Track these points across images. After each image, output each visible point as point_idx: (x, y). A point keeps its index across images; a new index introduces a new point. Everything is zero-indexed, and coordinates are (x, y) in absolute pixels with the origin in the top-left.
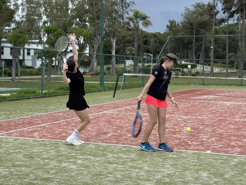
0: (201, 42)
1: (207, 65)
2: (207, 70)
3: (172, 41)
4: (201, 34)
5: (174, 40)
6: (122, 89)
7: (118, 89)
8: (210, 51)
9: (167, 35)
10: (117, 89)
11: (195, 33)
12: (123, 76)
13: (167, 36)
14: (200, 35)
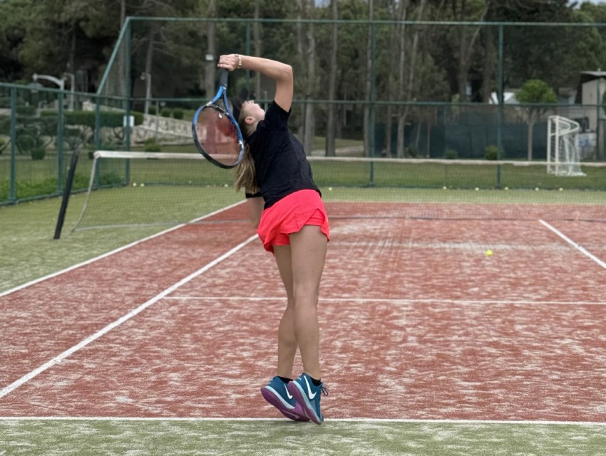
0: (143, 39)
1: (172, 115)
2: (171, 132)
3: (41, 30)
4: (144, 11)
5: (48, 26)
6: (93, 190)
7: (75, 193)
8: (203, 72)
9: (11, 8)
10: (72, 191)
11: (127, 7)
12: (95, 161)
13: (12, 12)
14: (142, 15)
